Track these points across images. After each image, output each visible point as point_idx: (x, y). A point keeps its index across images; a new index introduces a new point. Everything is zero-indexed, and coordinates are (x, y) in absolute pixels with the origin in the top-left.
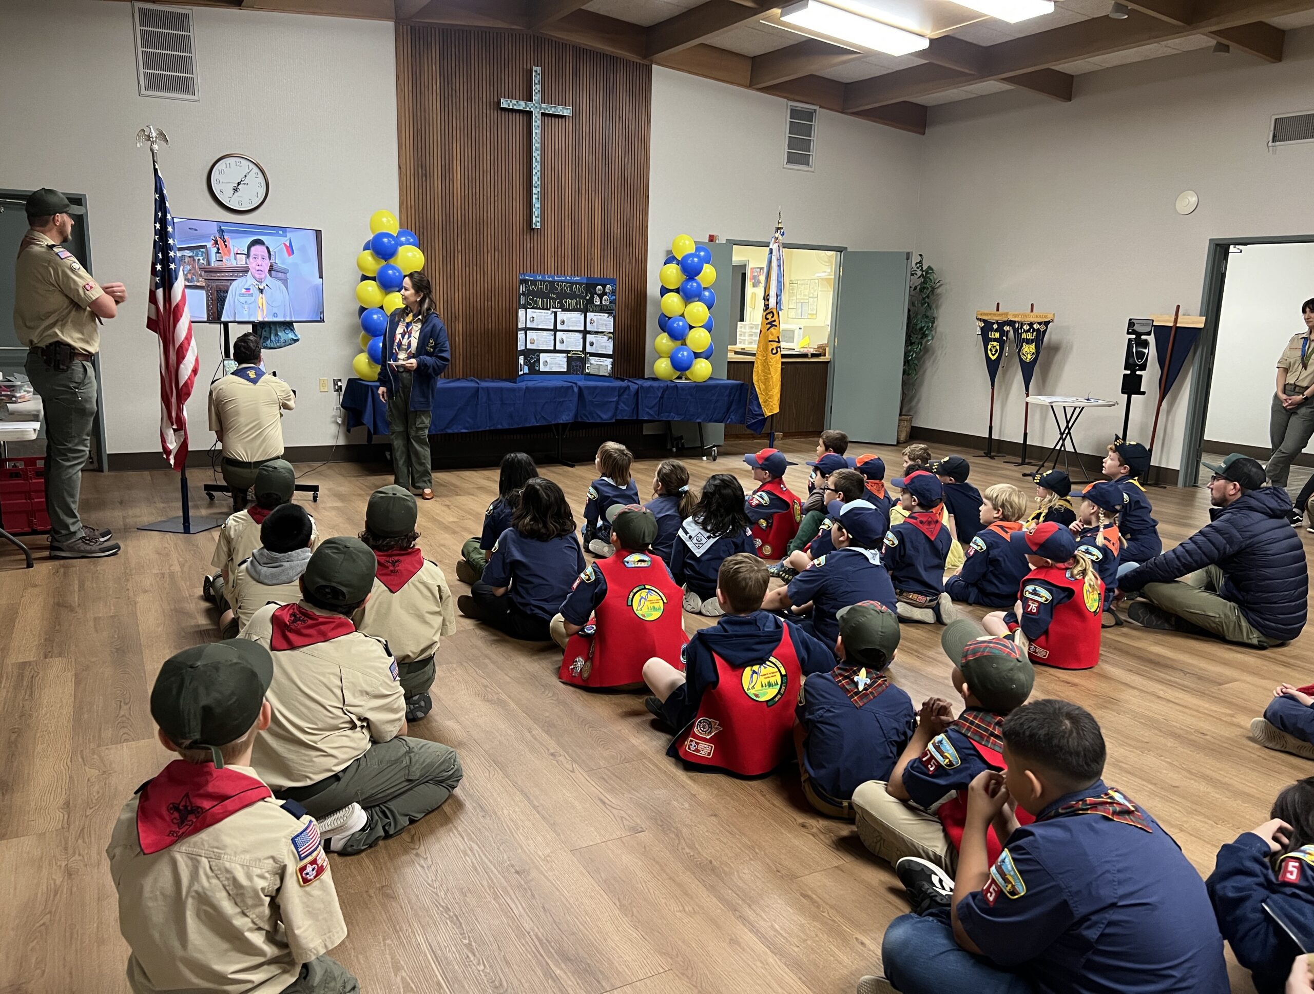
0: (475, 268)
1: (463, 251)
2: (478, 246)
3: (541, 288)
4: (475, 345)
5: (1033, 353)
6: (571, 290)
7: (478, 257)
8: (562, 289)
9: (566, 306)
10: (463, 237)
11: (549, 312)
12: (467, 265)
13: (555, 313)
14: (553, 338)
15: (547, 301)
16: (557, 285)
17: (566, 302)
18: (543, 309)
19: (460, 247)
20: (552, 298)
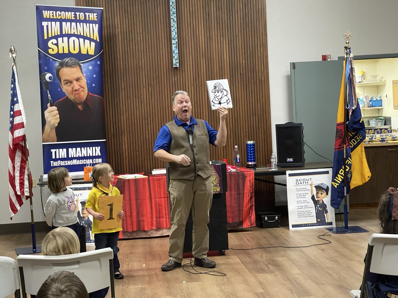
0: (135, 99)
1: (126, 88)
2: (136, 84)
4: (137, 149)
7: (137, 91)
10: (125, 79)
12: (129, 97)
19: (123, 86)
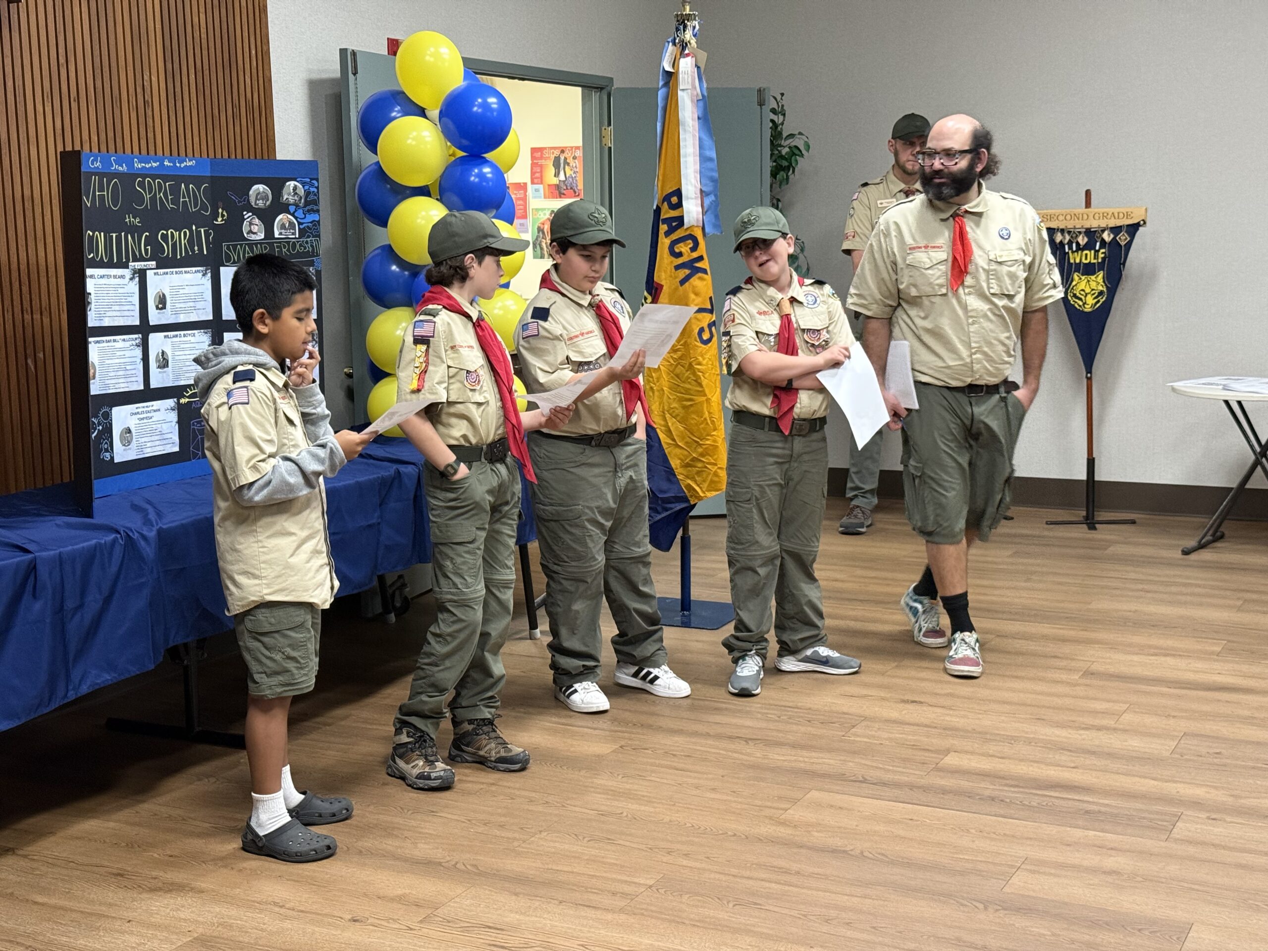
3: (102, 198)
5: (1101, 293)
6: (175, 201)
8: (153, 199)
9: (167, 250)
11: (127, 273)
13: (142, 275)
14: (139, 352)
15: (119, 238)
16: (142, 185)
17: (165, 237)
18: (110, 265)
20: (132, 230)
